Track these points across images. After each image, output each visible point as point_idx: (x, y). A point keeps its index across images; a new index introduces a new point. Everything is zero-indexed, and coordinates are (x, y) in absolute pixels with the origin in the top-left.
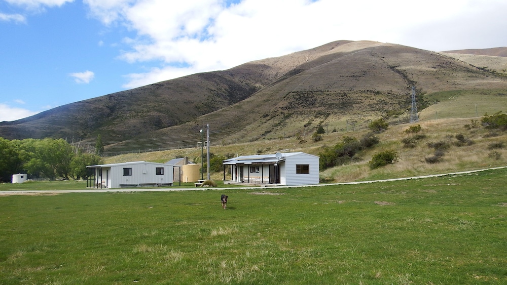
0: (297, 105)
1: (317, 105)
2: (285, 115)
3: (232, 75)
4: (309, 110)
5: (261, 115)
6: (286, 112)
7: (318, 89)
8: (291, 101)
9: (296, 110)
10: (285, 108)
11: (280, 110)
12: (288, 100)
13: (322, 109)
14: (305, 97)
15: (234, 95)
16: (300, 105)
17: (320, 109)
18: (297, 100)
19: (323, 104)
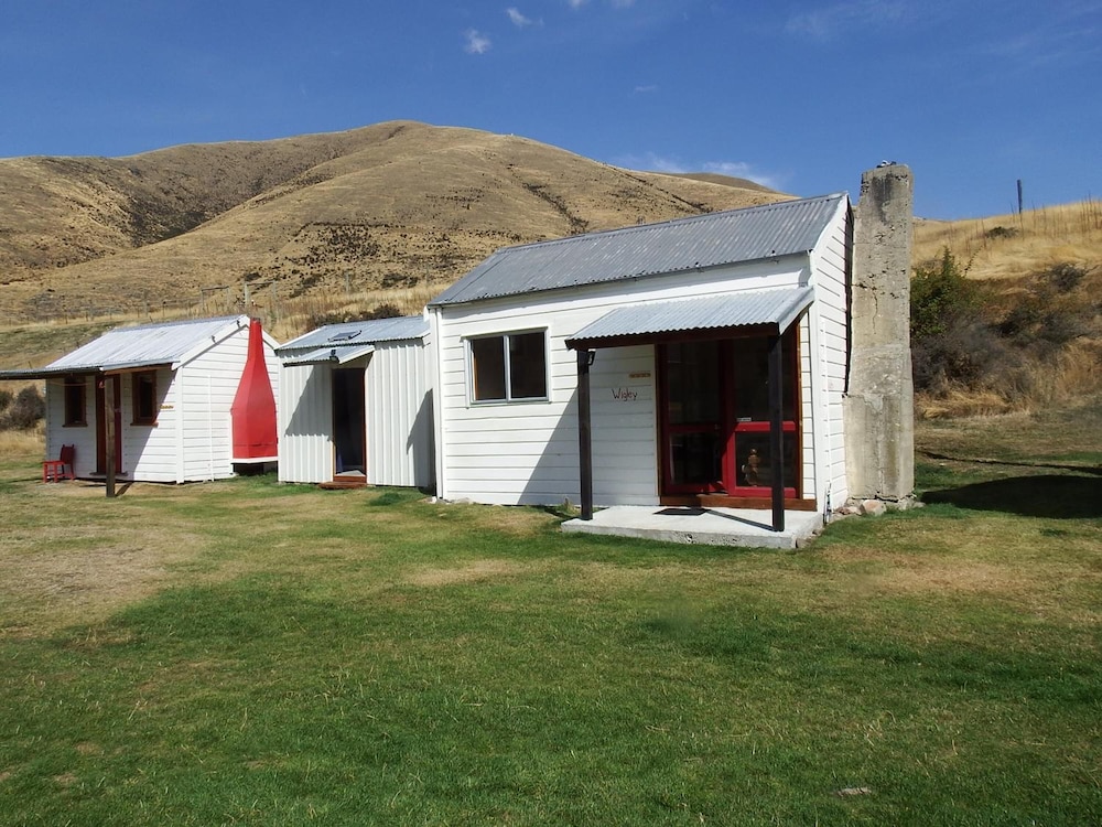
0: (332, 255)
1: (383, 258)
2: (306, 277)
3: (137, 172)
4: (364, 268)
5: (238, 274)
6: (306, 270)
7: (379, 220)
8: (316, 244)
9: (330, 267)
10: (302, 261)
11: (290, 266)
12: (307, 241)
13: (398, 268)
14: (349, 238)
15: (147, 224)
16: (340, 256)
17: (391, 266)
18: (330, 242)
19: (398, 256)
